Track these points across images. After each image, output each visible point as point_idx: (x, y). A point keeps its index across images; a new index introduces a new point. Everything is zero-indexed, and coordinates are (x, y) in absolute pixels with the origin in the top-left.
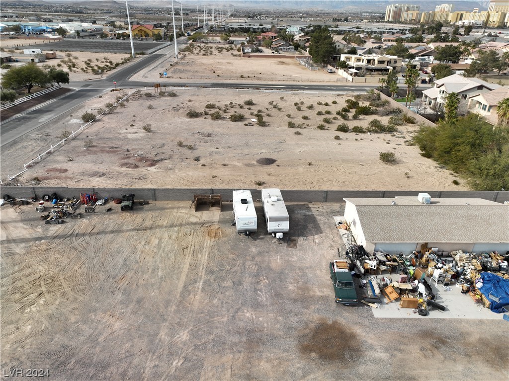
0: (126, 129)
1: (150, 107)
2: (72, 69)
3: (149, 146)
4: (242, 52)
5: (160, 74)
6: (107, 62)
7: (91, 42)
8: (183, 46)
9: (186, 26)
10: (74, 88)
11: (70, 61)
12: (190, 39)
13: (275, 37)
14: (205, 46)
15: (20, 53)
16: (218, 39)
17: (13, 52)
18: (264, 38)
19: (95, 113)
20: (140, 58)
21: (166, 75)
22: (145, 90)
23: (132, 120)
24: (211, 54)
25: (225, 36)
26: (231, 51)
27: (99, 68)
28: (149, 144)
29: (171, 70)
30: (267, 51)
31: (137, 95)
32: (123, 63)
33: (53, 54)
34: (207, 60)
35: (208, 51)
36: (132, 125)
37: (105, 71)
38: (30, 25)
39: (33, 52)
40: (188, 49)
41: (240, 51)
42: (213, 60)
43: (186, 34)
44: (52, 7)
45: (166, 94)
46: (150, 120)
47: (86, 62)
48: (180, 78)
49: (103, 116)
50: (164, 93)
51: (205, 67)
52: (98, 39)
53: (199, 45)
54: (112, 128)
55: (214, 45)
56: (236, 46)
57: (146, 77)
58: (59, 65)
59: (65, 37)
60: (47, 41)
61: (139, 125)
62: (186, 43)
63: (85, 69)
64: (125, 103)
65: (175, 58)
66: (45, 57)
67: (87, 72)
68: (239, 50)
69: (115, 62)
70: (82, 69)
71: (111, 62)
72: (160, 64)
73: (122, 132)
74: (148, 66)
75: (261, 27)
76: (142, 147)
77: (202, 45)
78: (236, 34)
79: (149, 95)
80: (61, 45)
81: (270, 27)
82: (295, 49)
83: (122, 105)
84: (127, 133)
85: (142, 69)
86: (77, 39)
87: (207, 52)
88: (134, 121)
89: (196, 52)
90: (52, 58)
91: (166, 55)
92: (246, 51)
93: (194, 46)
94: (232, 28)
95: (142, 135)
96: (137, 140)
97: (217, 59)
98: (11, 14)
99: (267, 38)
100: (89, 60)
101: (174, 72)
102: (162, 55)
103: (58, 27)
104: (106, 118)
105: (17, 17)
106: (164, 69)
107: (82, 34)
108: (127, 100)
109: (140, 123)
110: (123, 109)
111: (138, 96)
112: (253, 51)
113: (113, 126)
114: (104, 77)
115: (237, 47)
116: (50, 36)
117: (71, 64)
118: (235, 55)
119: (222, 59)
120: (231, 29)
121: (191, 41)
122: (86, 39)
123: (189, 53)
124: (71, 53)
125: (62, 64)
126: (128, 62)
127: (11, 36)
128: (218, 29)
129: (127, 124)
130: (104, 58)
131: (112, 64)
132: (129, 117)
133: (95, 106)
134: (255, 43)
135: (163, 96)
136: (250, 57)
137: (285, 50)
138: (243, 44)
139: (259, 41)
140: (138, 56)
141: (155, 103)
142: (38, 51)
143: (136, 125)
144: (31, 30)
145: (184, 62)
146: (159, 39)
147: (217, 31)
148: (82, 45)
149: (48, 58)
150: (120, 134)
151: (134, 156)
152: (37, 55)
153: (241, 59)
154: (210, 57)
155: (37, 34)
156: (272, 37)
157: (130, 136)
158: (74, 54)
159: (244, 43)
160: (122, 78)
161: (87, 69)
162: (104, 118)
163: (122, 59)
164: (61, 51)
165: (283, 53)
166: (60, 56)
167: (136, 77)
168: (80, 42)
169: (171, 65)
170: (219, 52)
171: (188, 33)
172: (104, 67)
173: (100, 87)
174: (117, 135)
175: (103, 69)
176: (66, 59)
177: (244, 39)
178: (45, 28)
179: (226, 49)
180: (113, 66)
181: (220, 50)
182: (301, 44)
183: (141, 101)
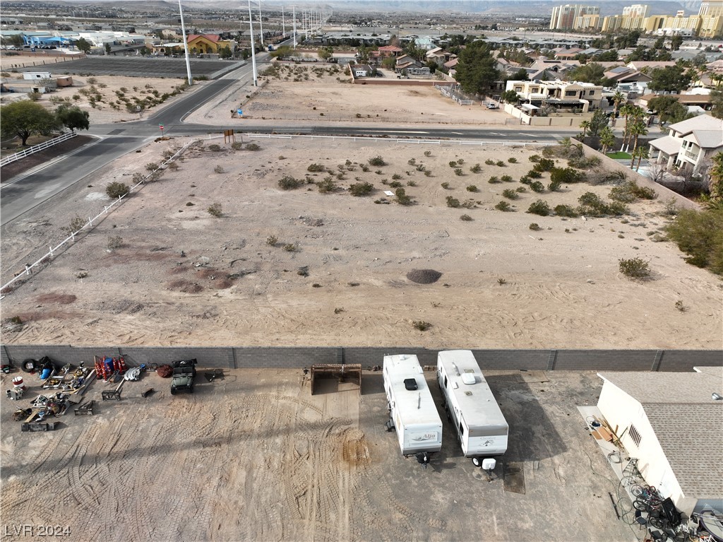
0: (180, 211)
1: (218, 171)
2: (96, 103)
3: (219, 246)
4: (352, 76)
5: (232, 111)
6: (149, 92)
7: (127, 60)
8: (264, 67)
9: (267, 36)
10: (97, 136)
11: (94, 90)
12: (273, 56)
13: (399, 54)
14: (296, 66)
15: (19, 78)
16: (315, 56)
17: (8, 76)
18: (383, 54)
19: (128, 181)
20: (201, 86)
21: (241, 113)
22: (210, 139)
23: (189, 193)
24: (306, 79)
25: (325, 52)
26: (336, 75)
27: (138, 102)
28: (219, 242)
29: (248, 105)
30: (390, 75)
31: (197, 147)
32: (174, 94)
33: (67, 79)
34: (301, 89)
35: (302, 74)
36: (190, 204)
37: (147, 106)
38: (37, 34)
39: (38, 76)
40: (272, 72)
41: (349, 75)
42: (310, 89)
43: (267, 49)
44: (73, 8)
45: (243, 146)
46: (220, 194)
47: (117, 92)
48: (264, 118)
49: (142, 186)
50: (240, 144)
51: (299, 100)
52: (137, 56)
53: (288, 65)
54: (156, 208)
55: (309, 66)
56: (342, 67)
57: (210, 117)
58: (76, 98)
59: (89, 54)
60: (61, 59)
61: (202, 203)
62: (267, 62)
63: (116, 104)
64: (178, 162)
65: (253, 85)
66: (55, 85)
67: (119, 109)
68: (347, 73)
69: (162, 92)
70: (112, 104)
71: (156, 93)
72: (230, 95)
73: (173, 217)
74: (213, 98)
75: (375, 38)
76: (208, 247)
77: (292, 65)
78: (340, 48)
79: (215, 149)
80: (82, 65)
81: (389, 38)
82: (431, 72)
83: (173, 167)
84: (181, 219)
85: (203, 104)
86: (106, 56)
87: (300, 76)
88: (193, 195)
89: (284, 75)
90: (67, 86)
91: (239, 81)
92: (358, 75)
93: (279, 67)
94: (333, 39)
95: (207, 222)
96: (197, 232)
97: (317, 87)
98: (12, 19)
99: (387, 54)
100: (123, 89)
101: (253, 108)
102: (232, 81)
103: (78, 38)
104: (146, 190)
105: (21, 22)
106: (238, 103)
107: (113, 49)
108: (180, 158)
109: (204, 199)
110: (175, 174)
111: (199, 150)
112: (368, 75)
113: (158, 205)
114: (146, 116)
115: (344, 68)
116: (67, 51)
117: (94, 96)
118: (343, 81)
119: (323, 86)
120: (331, 42)
121: (275, 59)
122: (120, 57)
123: (274, 77)
124: (96, 78)
125: (81, 95)
126: (182, 91)
127: (8, 52)
128: (312, 41)
129: (182, 201)
130: (146, 86)
131: (157, 96)
132: (185, 188)
133: (128, 168)
134: (369, 61)
135: (237, 150)
136: (365, 84)
137: (416, 73)
138: (352, 63)
139: (376, 59)
140: (197, 82)
141: (227, 163)
142: (45, 75)
143: (197, 204)
144: (39, 42)
145: (268, 91)
146: (228, 57)
147: (311, 44)
148: (113, 66)
149: (60, 85)
150: (169, 220)
151: (193, 267)
152: (44, 82)
153: (353, 87)
154: (305, 84)
155: (47, 48)
156: (395, 52)
157: (187, 225)
158: (101, 79)
159: (354, 63)
160: (172, 119)
161: (119, 103)
162: (143, 191)
163: (172, 87)
164: (81, 75)
165: (414, 78)
166: (79, 82)
167: (195, 117)
168: (111, 60)
169: (248, 97)
170: (318, 76)
171: (270, 47)
172: (145, 101)
173: (138, 133)
174: (164, 223)
175: (143, 105)
176: (88, 88)
177: (352, 56)
178: (59, 40)
179: (328, 71)
180: (159, 99)
181: (320, 72)
182: (439, 63)
183: (203, 159)
